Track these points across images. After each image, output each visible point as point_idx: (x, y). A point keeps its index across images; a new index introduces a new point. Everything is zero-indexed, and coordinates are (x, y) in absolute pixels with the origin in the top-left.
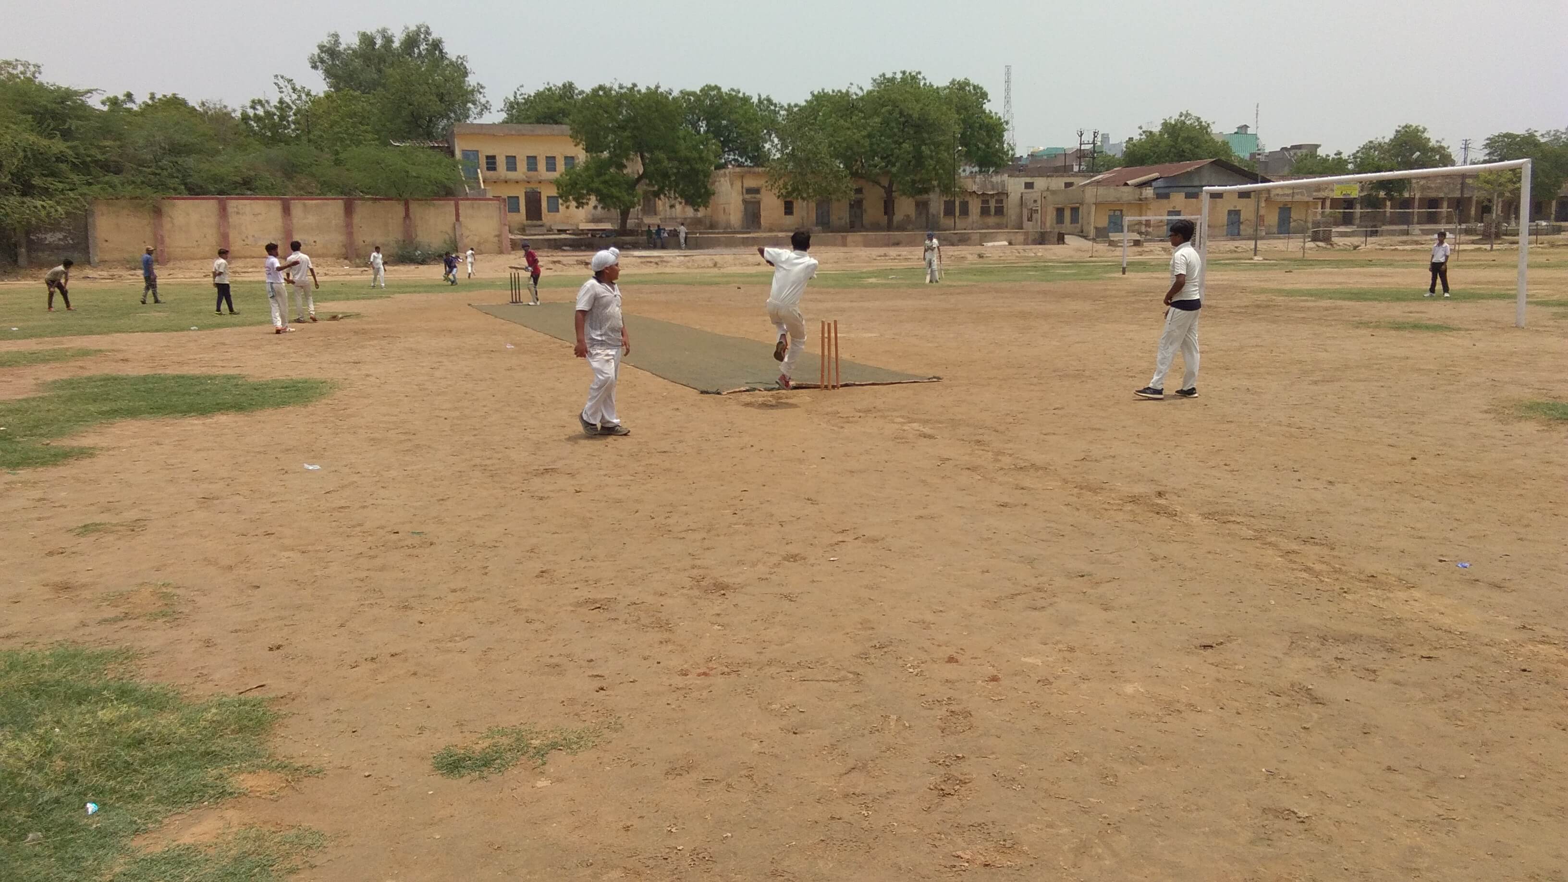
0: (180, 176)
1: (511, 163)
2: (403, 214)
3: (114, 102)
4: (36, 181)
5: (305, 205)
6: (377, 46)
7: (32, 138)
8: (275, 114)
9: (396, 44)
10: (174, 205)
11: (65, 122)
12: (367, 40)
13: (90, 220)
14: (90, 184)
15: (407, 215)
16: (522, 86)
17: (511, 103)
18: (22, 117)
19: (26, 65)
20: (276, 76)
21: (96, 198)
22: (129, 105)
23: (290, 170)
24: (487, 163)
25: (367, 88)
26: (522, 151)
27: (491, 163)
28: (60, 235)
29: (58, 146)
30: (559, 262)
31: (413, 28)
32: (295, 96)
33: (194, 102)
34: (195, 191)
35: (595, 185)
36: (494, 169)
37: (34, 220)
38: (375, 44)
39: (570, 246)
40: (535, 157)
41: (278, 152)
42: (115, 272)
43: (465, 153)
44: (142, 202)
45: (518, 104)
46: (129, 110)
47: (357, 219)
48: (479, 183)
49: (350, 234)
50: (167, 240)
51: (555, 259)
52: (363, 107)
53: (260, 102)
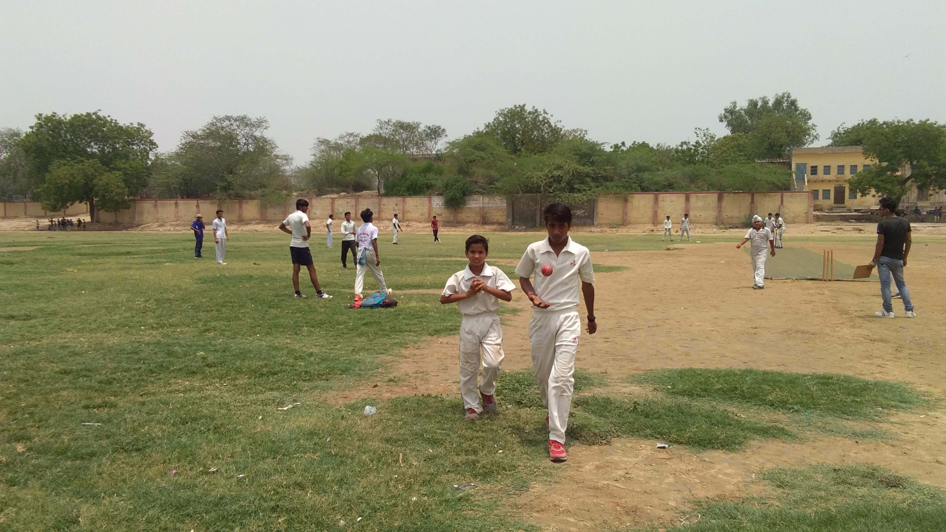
0: (638, 182)
1: (827, 170)
2: (750, 201)
3: (616, 146)
4: (576, 186)
5: (697, 196)
6: (758, 107)
7: (576, 166)
8: (692, 149)
9: (770, 104)
10: (633, 197)
11: (591, 157)
12: (753, 104)
13: (596, 204)
14: (598, 187)
15: (752, 201)
16: (844, 123)
17: (835, 134)
18: (574, 157)
19: (581, 131)
20: (696, 128)
21: (600, 194)
22: (623, 148)
23: (693, 179)
24: (811, 171)
25: (746, 130)
26: (834, 163)
27: (814, 170)
28: (582, 211)
29: (587, 169)
30: (841, 229)
31: (780, 94)
32: (704, 138)
33: (653, 144)
34: (644, 190)
35: (874, 183)
36: (816, 174)
37: (573, 203)
38: (757, 105)
39: (855, 219)
40: (843, 166)
41: (688, 169)
42: (604, 229)
43: (798, 165)
44: (619, 195)
45: (840, 134)
46: (623, 150)
47: (724, 203)
48: (805, 182)
49: (720, 211)
50: (629, 214)
51: (840, 227)
52: (744, 141)
53: (685, 143)
